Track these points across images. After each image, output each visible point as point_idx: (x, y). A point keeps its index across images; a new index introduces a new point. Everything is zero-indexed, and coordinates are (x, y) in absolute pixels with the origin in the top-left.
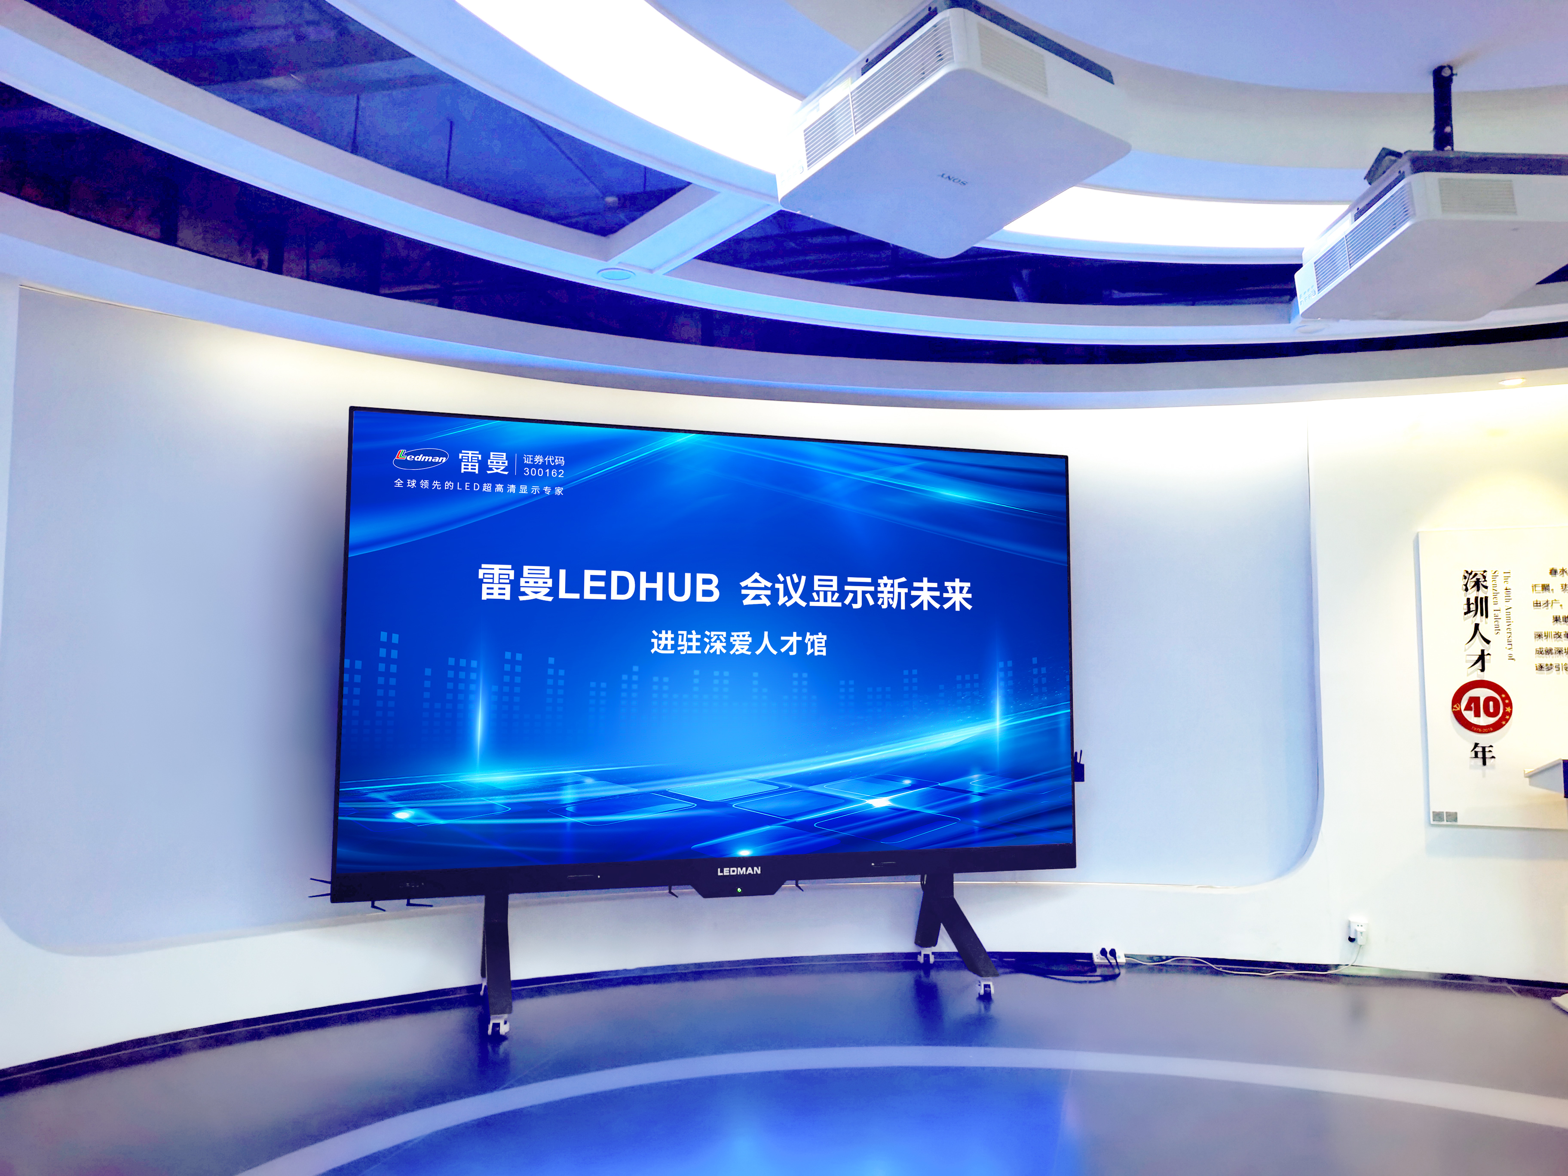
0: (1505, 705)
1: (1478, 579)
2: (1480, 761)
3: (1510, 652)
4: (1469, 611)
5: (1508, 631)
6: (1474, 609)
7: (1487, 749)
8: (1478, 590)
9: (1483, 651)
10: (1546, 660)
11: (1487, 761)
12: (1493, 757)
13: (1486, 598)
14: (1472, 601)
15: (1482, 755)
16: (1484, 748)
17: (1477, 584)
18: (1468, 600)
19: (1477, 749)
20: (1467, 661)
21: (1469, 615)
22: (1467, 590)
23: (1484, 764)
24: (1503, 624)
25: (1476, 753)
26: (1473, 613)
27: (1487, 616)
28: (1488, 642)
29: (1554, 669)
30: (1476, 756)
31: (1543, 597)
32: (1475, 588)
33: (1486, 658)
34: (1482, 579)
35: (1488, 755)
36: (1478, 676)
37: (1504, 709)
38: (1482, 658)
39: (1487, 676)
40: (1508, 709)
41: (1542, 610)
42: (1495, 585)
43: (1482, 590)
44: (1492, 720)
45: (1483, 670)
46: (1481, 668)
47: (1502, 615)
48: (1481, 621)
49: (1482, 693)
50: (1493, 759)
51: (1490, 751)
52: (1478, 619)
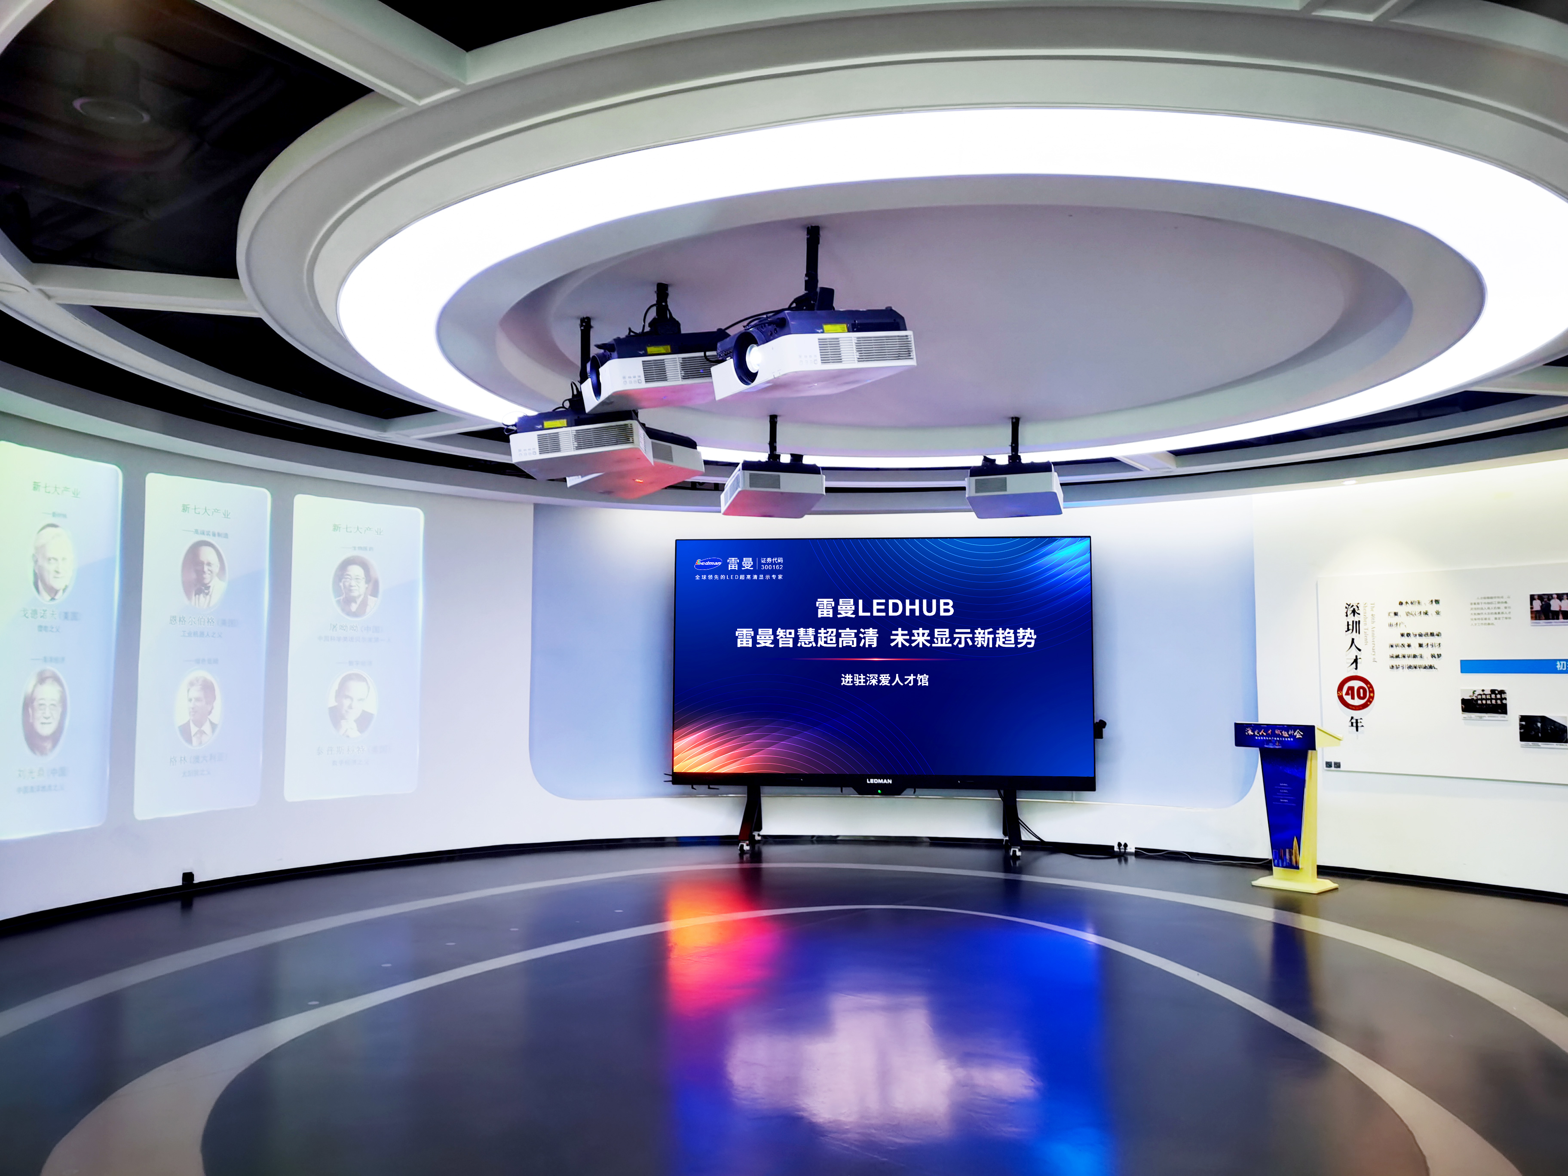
0: (1370, 692)
1: (1354, 609)
2: (1355, 728)
3: (1374, 657)
4: (1348, 630)
5: (1373, 643)
6: (1352, 628)
7: (1359, 721)
8: (1354, 616)
9: (1356, 656)
10: (1396, 662)
11: (1359, 728)
12: (1362, 726)
13: (1359, 621)
14: (1351, 623)
15: (1356, 724)
16: (1357, 720)
17: (1354, 612)
18: (1348, 622)
19: (1353, 721)
20: (1348, 663)
21: (1348, 632)
22: (1347, 616)
23: (1357, 730)
24: (1370, 638)
25: (1352, 723)
26: (1351, 631)
27: (1359, 633)
28: (1360, 650)
29: (1401, 668)
30: (1352, 725)
31: (1395, 620)
32: (1352, 614)
33: (1359, 661)
34: (1356, 609)
35: (1359, 725)
36: (1354, 672)
37: (1370, 695)
38: (1356, 661)
39: (1358, 673)
40: (1372, 695)
41: (1394, 628)
42: (1365, 613)
43: (1357, 616)
44: (1363, 702)
45: (1356, 669)
46: (1355, 667)
47: (1369, 632)
48: (1356, 636)
49: (1356, 684)
50: (1362, 727)
51: (1361, 722)
52: (1354, 635)
